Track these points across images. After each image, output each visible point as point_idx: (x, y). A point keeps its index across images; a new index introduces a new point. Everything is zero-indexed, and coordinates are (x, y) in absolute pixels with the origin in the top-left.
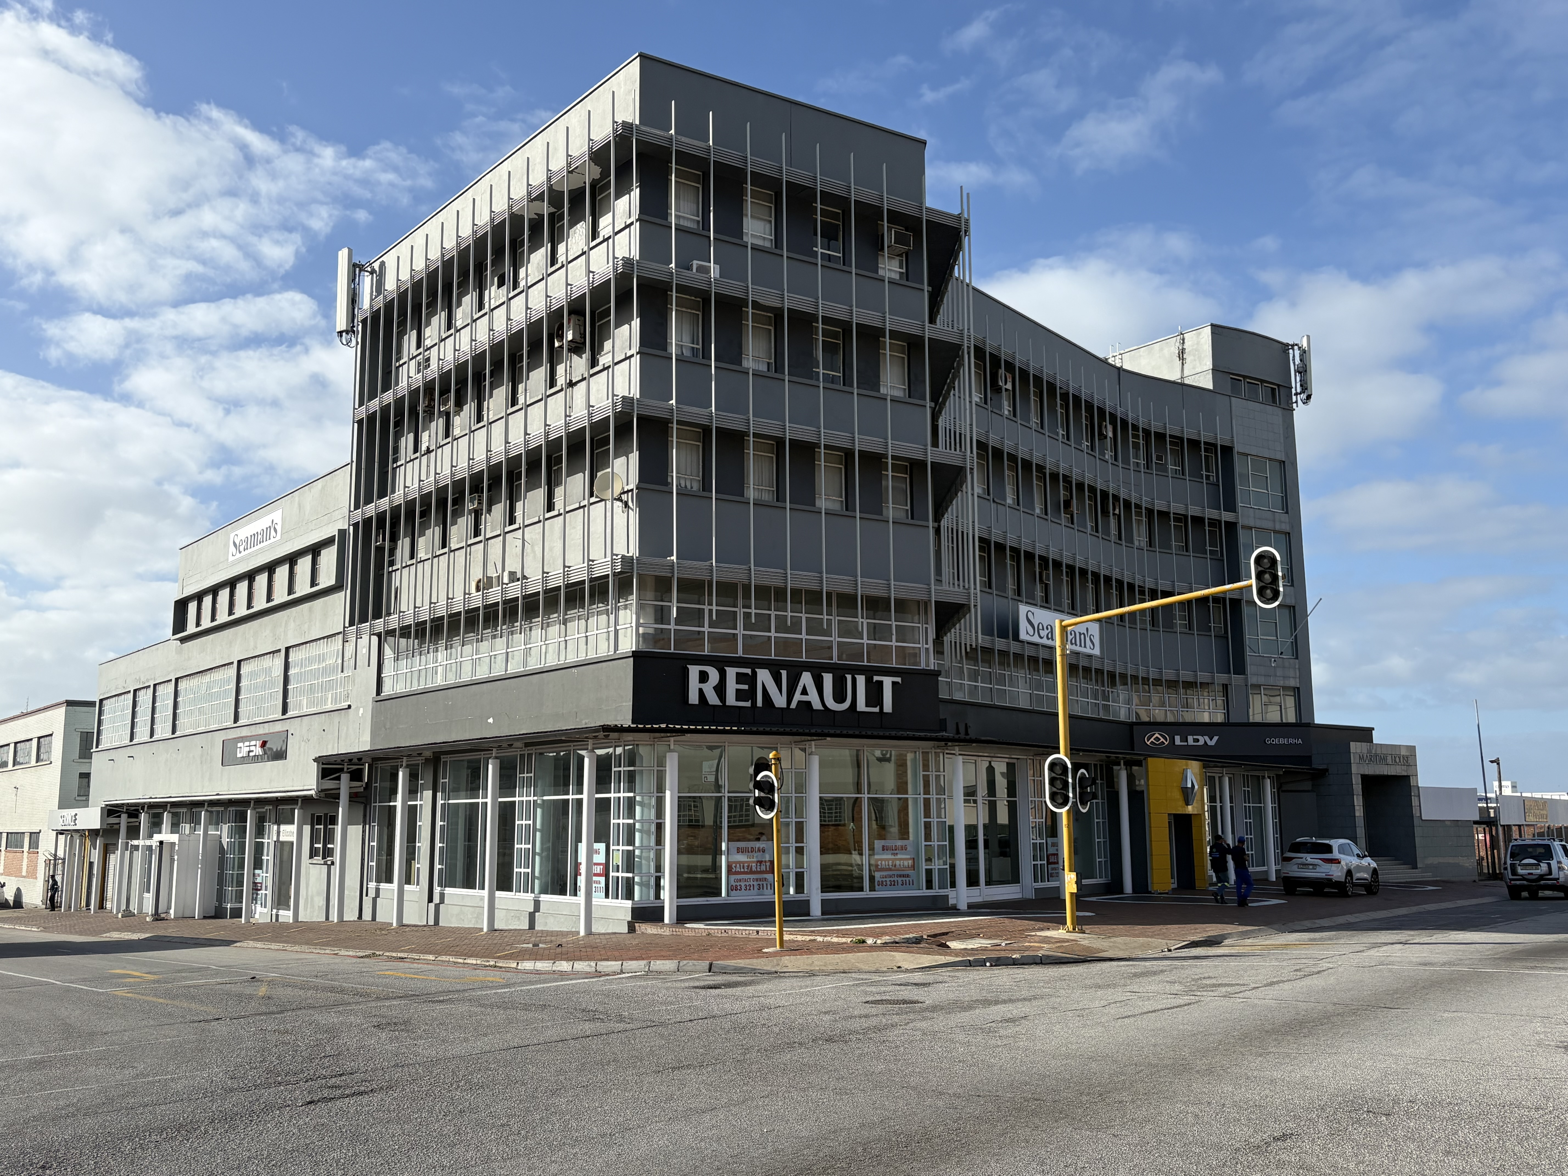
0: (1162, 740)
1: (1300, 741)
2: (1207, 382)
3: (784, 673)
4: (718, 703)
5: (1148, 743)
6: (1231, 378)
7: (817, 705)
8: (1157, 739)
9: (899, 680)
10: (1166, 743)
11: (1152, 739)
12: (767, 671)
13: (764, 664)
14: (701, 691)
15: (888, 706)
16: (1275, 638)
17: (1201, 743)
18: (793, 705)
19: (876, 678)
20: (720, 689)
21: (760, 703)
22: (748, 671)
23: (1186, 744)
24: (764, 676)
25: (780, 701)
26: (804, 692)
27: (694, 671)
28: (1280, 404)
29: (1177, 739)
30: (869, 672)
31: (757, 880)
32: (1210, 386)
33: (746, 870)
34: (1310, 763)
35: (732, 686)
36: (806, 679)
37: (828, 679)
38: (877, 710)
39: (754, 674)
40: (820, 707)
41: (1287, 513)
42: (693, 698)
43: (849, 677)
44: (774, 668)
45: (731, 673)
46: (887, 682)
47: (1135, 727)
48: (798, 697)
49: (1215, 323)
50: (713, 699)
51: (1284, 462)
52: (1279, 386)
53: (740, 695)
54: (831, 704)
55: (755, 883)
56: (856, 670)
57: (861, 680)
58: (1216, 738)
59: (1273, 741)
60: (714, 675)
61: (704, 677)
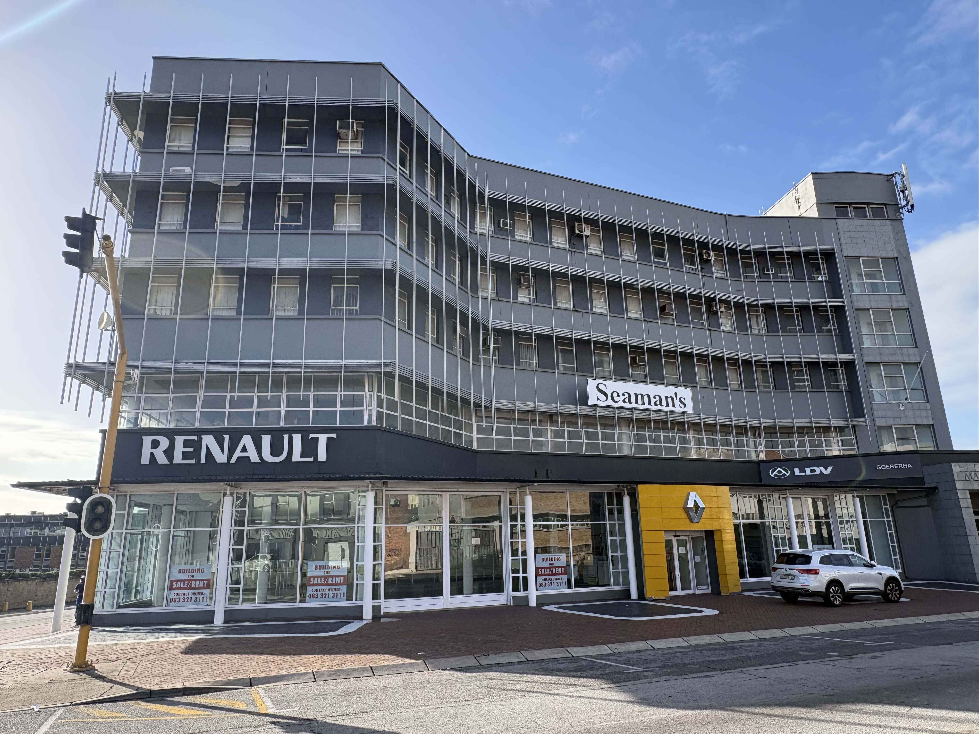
0: (784, 472)
1: (910, 465)
2: (814, 213)
3: (227, 437)
4: (166, 462)
5: (773, 476)
6: (836, 207)
7: (255, 458)
8: (780, 472)
9: (334, 435)
10: (788, 475)
11: (775, 473)
12: (212, 436)
13: (207, 432)
14: (152, 455)
15: (322, 456)
16: (903, 388)
17: (818, 471)
18: (233, 460)
19: (311, 436)
20: (169, 452)
21: (203, 460)
22: (195, 438)
23: (804, 474)
24: (209, 441)
25: (221, 457)
26: (244, 450)
27: (147, 441)
28: (888, 217)
29: (797, 472)
30: (304, 432)
31: (195, 594)
32: (816, 215)
33: (186, 586)
34: (923, 483)
35: (179, 449)
36: (247, 440)
37: (266, 440)
38: (311, 459)
39: (200, 440)
40: (258, 460)
41: (904, 294)
42: (145, 460)
43: (286, 437)
44: (218, 435)
45: (180, 440)
46: (323, 439)
47: (761, 464)
48: (238, 453)
49: (814, 172)
50: (162, 459)
51: (897, 258)
52: (885, 205)
53: (185, 456)
54: (268, 457)
55: (193, 597)
56: (291, 431)
57: (297, 439)
58: (830, 468)
59: (883, 467)
60: (164, 442)
61: (155, 444)
